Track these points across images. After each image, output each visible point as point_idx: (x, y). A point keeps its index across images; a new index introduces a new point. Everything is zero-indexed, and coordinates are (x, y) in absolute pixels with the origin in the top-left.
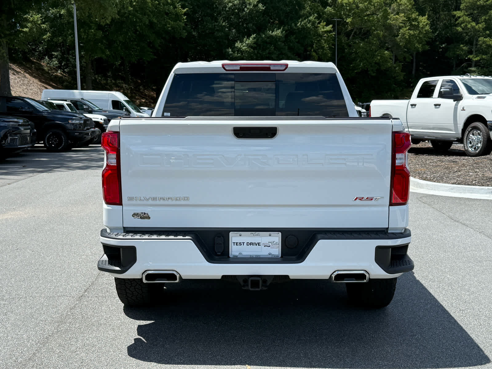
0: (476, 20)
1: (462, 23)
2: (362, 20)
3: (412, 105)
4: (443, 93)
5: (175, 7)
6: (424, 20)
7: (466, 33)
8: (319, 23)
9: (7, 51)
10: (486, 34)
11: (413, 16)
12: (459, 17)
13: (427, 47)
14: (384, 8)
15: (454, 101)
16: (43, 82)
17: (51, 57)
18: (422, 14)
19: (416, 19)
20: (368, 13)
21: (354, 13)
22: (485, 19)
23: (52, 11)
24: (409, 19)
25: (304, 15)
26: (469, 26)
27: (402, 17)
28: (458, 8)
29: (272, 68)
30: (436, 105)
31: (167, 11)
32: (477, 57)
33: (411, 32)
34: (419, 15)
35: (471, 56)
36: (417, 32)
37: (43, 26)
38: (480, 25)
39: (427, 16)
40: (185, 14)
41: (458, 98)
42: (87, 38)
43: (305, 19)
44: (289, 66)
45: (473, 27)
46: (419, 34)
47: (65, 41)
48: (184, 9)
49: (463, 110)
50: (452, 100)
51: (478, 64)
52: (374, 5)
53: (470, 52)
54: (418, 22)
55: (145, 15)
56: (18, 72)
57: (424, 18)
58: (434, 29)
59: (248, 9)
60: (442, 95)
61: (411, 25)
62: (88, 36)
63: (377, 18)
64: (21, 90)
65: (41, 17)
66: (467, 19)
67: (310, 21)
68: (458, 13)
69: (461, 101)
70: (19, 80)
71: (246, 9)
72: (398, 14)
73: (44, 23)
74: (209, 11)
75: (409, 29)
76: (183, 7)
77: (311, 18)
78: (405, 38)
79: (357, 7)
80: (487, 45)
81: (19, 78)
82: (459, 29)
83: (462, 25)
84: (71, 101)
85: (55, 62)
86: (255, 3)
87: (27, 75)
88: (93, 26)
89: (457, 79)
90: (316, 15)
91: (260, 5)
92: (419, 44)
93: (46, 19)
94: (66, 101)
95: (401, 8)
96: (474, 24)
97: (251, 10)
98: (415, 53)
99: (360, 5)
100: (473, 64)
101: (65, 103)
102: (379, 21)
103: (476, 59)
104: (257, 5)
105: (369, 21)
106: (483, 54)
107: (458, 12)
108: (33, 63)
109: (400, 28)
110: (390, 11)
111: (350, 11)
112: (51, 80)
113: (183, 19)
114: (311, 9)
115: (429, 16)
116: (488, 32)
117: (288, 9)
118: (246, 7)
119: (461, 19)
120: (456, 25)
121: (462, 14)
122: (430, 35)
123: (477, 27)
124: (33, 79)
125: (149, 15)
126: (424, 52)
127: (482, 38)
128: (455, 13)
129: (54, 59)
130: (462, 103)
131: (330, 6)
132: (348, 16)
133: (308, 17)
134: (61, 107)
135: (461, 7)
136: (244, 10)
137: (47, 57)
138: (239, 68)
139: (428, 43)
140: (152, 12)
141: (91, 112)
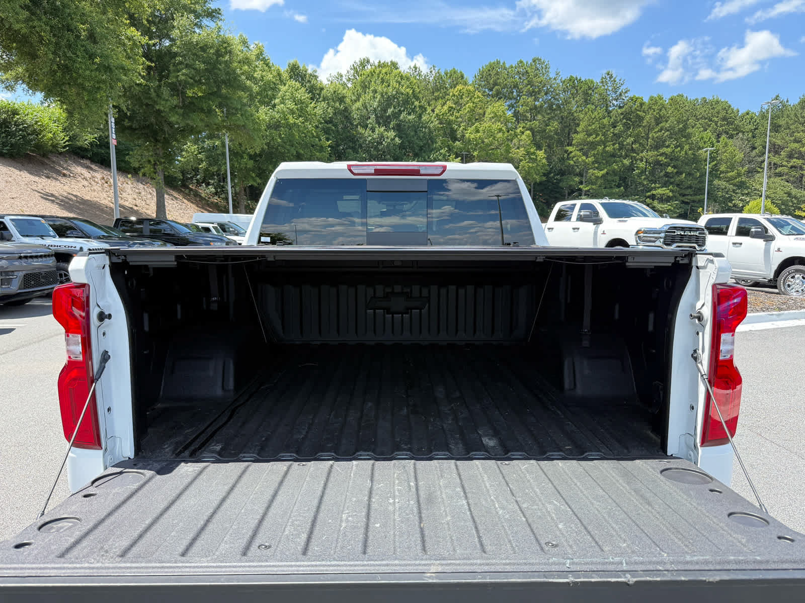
0: (586, 154)
1: (574, 157)
2: (487, 154)
3: (549, 229)
4: (583, 216)
5: (320, 140)
6: (541, 154)
7: (577, 166)
8: (449, 156)
9: (163, 177)
10: (595, 167)
11: (532, 150)
12: (571, 152)
13: (544, 178)
14: (506, 143)
15: (594, 224)
16: (200, 208)
17: (208, 184)
18: (539, 148)
19: (534, 153)
20: (493, 147)
21: (481, 147)
22: (594, 154)
23: (208, 143)
24: (529, 153)
25: (435, 148)
26: (580, 160)
27: (522, 151)
28: (570, 144)
29: (422, 172)
30: (574, 229)
31: (313, 143)
32: (587, 186)
33: (530, 165)
34: (536, 150)
35: (581, 186)
36: (535, 165)
37: (200, 156)
38: (590, 159)
39: (543, 151)
40: (329, 146)
41: (597, 221)
42: (239, 167)
43: (437, 152)
44: (448, 168)
45: (583, 161)
46: (537, 166)
47: (219, 170)
48: (328, 141)
49: (604, 233)
50: (591, 224)
51: (588, 193)
52: (498, 140)
53: (581, 183)
54: (536, 156)
55: (293, 146)
56: (176, 198)
57: (541, 152)
58: (550, 163)
59: (386, 142)
60: (581, 219)
61: (530, 158)
62: (240, 166)
63: (501, 152)
64: (177, 214)
65: (198, 148)
66: (578, 153)
67: (441, 154)
68: (570, 149)
69: (601, 225)
70: (176, 205)
71: (384, 143)
72: (518, 148)
73: (200, 153)
74: (351, 144)
75: (528, 162)
76: (328, 139)
77: (442, 151)
78: (525, 170)
79: (483, 142)
80: (596, 176)
81: (177, 203)
82: (572, 162)
83: (574, 159)
84: (218, 224)
85: (212, 189)
86: (393, 137)
87: (185, 201)
88: (245, 156)
89: (596, 203)
90: (446, 149)
91: (397, 139)
92: (537, 175)
93: (202, 150)
94: (213, 223)
95: (521, 143)
96: (584, 158)
97: (389, 144)
98: (532, 184)
99: (486, 140)
100: (583, 194)
101: (210, 226)
102: (502, 155)
103: (586, 189)
104: (394, 139)
105: (493, 154)
106: (592, 184)
107: (570, 147)
108: (191, 190)
109: (521, 160)
110: (511, 145)
111: (476, 145)
112: (208, 205)
113: (328, 151)
114: (442, 143)
115: (545, 150)
116: (596, 165)
117: (422, 144)
118: (384, 140)
119: (573, 154)
120: (568, 159)
121: (574, 149)
122: (547, 168)
123: (587, 160)
124: (190, 204)
125: (296, 147)
126: (541, 183)
127: (591, 170)
128: (568, 148)
129: (210, 187)
130: (601, 227)
131: (459, 141)
132: (475, 150)
133: (439, 150)
134: (207, 230)
135: (573, 143)
136: (381, 143)
137: (204, 184)
138: (373, 171)
139: (544, 175)
140: (299, 144)
141: (237, 234)
